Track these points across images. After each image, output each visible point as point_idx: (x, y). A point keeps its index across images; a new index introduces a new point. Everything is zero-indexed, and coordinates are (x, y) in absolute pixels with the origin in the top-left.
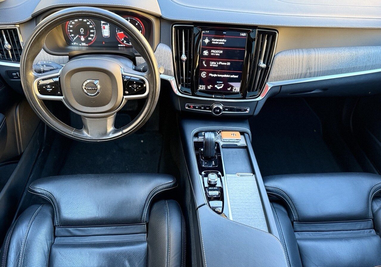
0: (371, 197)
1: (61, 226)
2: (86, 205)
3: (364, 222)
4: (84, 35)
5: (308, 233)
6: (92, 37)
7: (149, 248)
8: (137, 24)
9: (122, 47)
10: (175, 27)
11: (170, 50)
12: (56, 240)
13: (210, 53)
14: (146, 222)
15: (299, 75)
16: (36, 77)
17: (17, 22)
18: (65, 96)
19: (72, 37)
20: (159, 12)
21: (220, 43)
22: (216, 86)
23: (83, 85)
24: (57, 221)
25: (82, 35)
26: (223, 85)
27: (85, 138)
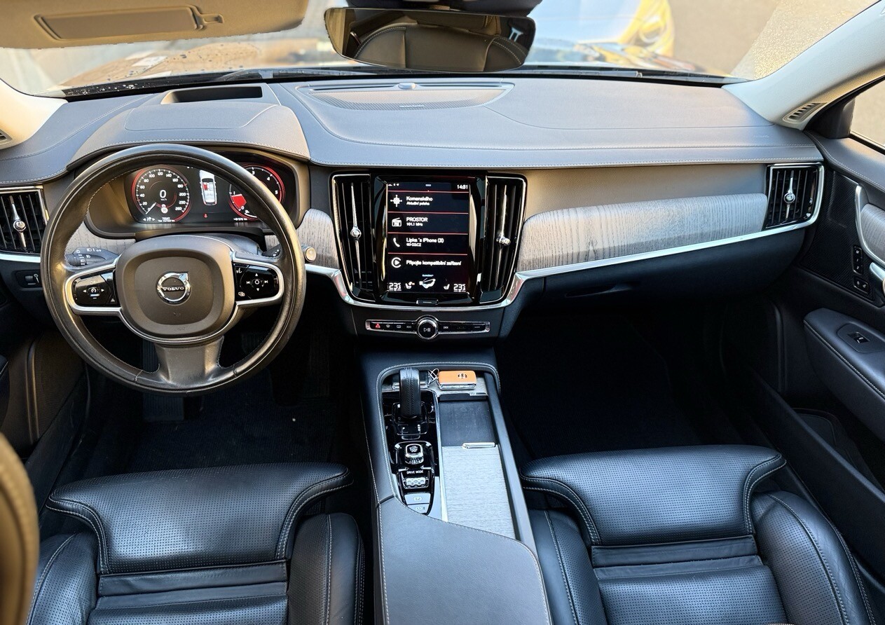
0: (748, 490)
1: (110, 573)
2: (163, 528)
3: (738, 541)
4: (167, 204)
5: (622, 569)
6: (183, 206)
7: (291, 608)
8: (269, 179)
9: (241, 221)
10: (335, 178)
11: (329, 220)
12: (99, 602)
13: (404, 222)
14: (285, 558)
15: (575, 257)
16: (70, 274)
17: (39, 179)
18: (125, 307)
19: (144, 206)
20: (305, 153)
21: (421, 204)
22: (421, 283)
23: (157, 284)
24: (103, 564)
25: (163, 202)
26: (434, 280)
27: (162, 387)
